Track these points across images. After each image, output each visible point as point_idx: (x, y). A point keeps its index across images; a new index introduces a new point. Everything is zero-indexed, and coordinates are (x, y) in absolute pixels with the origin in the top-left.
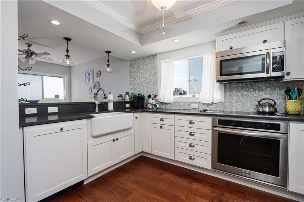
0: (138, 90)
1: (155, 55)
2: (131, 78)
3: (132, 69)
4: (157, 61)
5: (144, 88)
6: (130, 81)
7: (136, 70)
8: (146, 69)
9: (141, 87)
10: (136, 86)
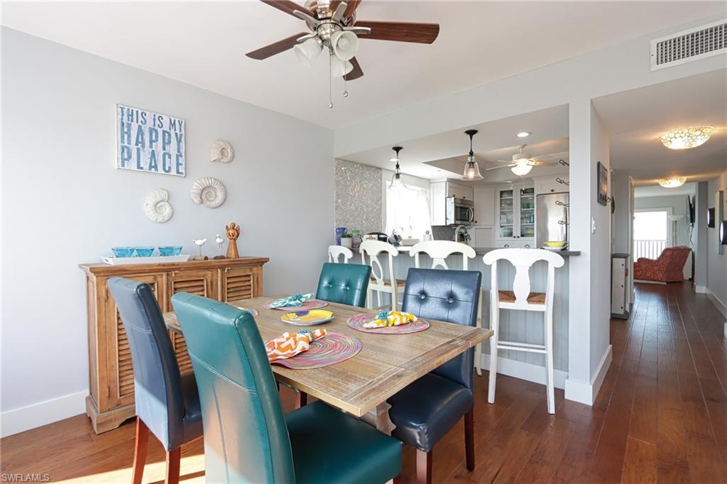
0: (352, 224)
1: (379, 168)
2: (338, 196)
3: (341, 178)
4: (381, 179)
5: (362, 222)
6: (337, 202)
7: (348, 183)
8: (365, 186)
9: (357, 219)
10: (348, 216)
